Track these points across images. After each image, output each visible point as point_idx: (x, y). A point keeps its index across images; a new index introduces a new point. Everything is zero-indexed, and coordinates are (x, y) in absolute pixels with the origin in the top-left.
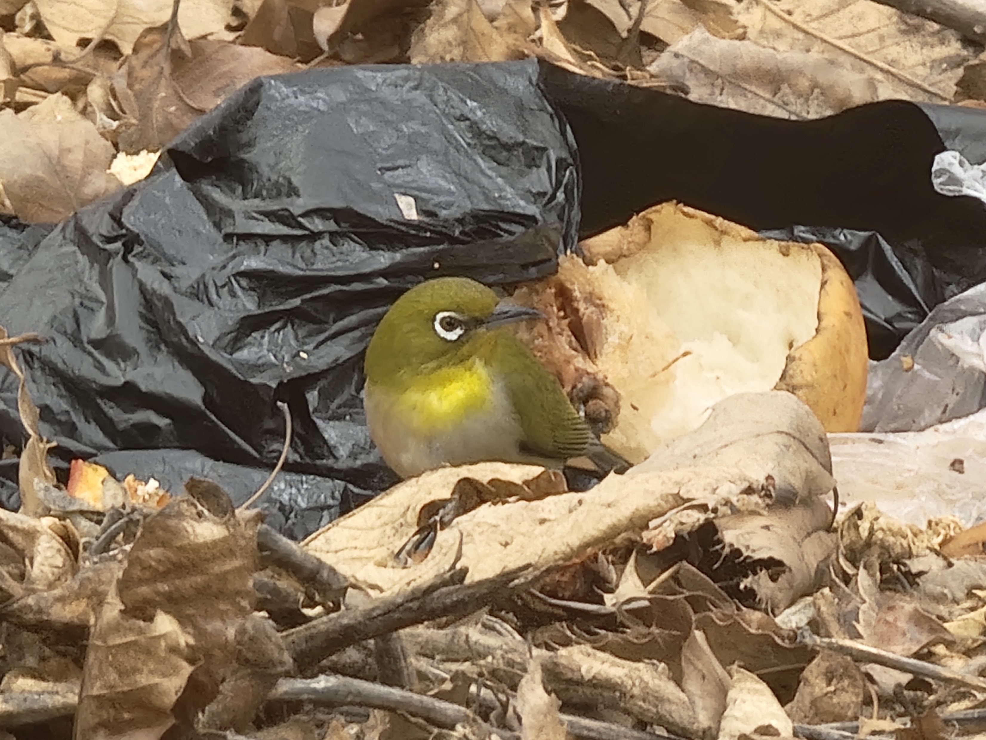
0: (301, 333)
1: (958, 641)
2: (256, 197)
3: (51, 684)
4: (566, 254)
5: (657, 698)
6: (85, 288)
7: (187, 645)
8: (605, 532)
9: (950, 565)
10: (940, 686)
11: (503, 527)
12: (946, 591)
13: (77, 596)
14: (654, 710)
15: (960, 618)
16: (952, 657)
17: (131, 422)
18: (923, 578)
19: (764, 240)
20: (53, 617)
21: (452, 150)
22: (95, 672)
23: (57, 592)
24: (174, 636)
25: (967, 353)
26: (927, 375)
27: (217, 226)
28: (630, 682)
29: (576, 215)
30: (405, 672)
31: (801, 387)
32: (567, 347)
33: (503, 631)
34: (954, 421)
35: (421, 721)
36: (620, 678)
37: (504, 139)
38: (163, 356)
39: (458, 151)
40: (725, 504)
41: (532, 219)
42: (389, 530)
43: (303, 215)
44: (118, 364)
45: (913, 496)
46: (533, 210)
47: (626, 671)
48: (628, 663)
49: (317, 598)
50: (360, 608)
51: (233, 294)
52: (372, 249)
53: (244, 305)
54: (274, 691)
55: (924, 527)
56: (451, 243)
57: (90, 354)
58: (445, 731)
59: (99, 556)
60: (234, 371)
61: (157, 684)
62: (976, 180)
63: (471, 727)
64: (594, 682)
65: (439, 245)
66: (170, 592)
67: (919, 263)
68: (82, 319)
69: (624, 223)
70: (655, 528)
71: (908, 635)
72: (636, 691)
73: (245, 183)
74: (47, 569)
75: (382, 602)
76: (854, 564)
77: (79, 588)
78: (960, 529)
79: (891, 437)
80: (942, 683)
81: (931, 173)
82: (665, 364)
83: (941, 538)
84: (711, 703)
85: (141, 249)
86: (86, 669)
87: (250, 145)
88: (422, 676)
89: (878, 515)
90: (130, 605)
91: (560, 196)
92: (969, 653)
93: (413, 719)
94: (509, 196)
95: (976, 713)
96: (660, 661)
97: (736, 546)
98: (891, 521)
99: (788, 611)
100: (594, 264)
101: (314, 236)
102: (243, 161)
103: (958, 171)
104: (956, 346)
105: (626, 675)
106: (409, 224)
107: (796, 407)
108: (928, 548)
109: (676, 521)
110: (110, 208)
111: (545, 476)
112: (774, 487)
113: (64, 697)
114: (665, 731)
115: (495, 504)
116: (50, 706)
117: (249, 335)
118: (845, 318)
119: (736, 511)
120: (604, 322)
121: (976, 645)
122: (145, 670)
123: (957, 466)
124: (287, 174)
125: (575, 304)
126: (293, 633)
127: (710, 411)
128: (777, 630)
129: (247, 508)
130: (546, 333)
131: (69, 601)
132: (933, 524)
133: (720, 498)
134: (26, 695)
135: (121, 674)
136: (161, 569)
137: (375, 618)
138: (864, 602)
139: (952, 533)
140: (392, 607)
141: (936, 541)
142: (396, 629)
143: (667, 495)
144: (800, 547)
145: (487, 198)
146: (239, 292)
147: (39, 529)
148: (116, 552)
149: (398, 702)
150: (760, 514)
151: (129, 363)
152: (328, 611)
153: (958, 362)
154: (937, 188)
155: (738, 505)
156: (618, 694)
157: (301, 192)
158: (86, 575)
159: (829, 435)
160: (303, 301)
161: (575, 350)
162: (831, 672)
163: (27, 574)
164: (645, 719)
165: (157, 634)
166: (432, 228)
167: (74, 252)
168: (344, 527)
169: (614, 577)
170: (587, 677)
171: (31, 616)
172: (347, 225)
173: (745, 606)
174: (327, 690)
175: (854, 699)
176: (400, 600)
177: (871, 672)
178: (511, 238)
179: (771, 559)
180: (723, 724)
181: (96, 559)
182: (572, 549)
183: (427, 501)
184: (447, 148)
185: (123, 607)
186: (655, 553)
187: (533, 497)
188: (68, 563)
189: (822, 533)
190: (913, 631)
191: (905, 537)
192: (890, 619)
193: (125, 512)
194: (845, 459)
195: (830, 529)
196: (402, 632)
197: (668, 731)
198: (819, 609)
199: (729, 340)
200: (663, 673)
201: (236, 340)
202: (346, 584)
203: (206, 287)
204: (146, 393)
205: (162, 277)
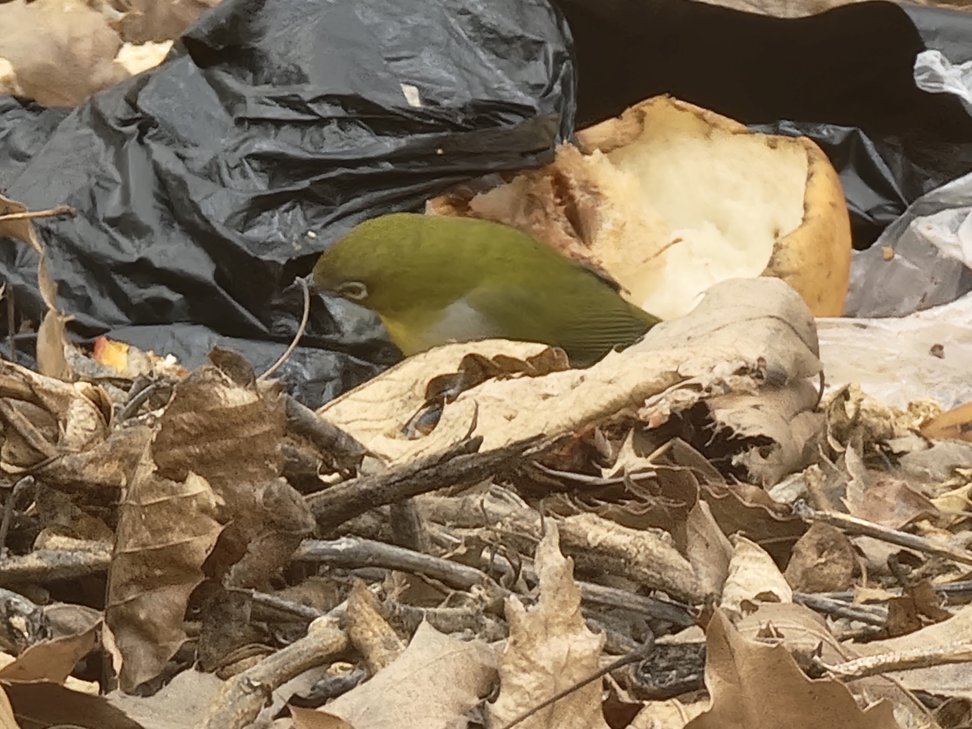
0: (310, 213)
1: (942, 517)
2: (267, 83)
3: (83, 542)
4: (562, 143)
5: (660, 564)
6: (101, 169)
7: (218, 506)
8: (606, 408)
9: (930, 446)
10: (929, 558)
11: (508, 401)
12: (927, 470)
13: (110, 459)
14: (658, 576)
15: (943, 495)
16: (936, 532)
17: (144, 297)
18: (905, 457)
19: (752, 133)
20: (86, 478)
21: (453, 43)
22: (129, 529)
23: (91, 454)
24: (205, 496)
25: (945, 244)
26: (907, 264)
27: (230, 110)
28: (635, 550)
29: (572, 107)
30: (419, 536)
31: (788, 274)
32: (563, 232)
33: (511, 500)
34: (934, 308)
35: (438, 583)
36: (624, 545)
37: (504, 33)
38: (176, 233)
39: (459, 44)
40: (719, 384)
41: (530, 109)
42: (398, 403)
43: (313, 101)
44: (132, 241)
45: (894, 379)
46: (530, 101)
47: (631, 538)
48: (632, 530)
49: (335, 465)
50: (379, 475)
51: (244, 175)
52: (378, 134)
53: (255, 186)
54: (297, 551)
55: (904, 409)
56: (453, 131)
57: (106, 232)
58: (461, 592)
59: (129, 420)
60: (246, 249)
61: (188, 543)
62: (957, 78)
63: (486, 588)
64: (600, 548)
65: (441, 132)
66: (202, 455)
67: (898, 158)
68: (98, 198)
69: (617, 115)
70: (651, 406)
71: (896, 511)
72: (640, 558)
73: (256, 70)
74: (79, 432)
75: (400, 469)
76: (842, 442)
77: (111, 450)
78: (939, 411)
79: (874, 322)
80: (931, 556)
81: (913, 70)
82: (657, 250)
83: (920, 420)
84: (713, 569)
85: (155, 131)
86: (119, 528)
87: (260, 34)
88: (436, 541)
89: (862, 397)
90: (163, 467)
91: (557, 88)
92: (952, 529)
93: (430, 581)
94: (508, 87)
95: (962, 585)
96: (664, 530)
97: (728, 424)
98: (874, 403)
99: (778, 487)
100: (590, 154)
101: (323, 122)
102: (254, 49)
103: (939, 69)
104: (935, 237)
105: (631, 543)
106: (413, 111)
107: (785, 292)
108: (909, 429)
109: (672, 400)
110: (125, 92)
111: (548, 353)
112: (764, 367)
113: (95, 554)
114: (667, 596)
115: (500, 379)
116: (82, 563)
117: (260, 215)
118: (830, 208)
119: (729, 392)
120: (599, 209)
121: (958, 521)
122: (177, 529)
123: (938, 351)
124: (297, 63)
125: (571, 191)
126: (313, 498)
127: (702, 296)
128: (771, 502)
129: (266, 379)
130: (543, 219)
131: (101, 463)
132: (914, 407)
133: (714, 378)
134: (60, 552)
135: (153, 533)
136: (193, 432)
137: (391, 484)
138: (851, 479)
139: (931, 416)
140: (409, 474)
141: (916, 423)
142: (411, 496)
143: (666, 372)
144: (788, 424)
145: (487, 89)
146: (251, 174)
147: (72, 393)
148: (145, 417)
149: (415, 564)
150: (750, 394)
151: (142, 240)
152: (345, 478)
153: (937, 252)
154: (919, 85)
155: (731, 385)
156: (623, 561)
157: (311, 79)
158: (117, 438)
159: (817, 320)
160: (312, 183)
161: (571, 235)
162: (822, 545)
163: (60, 437)
164: (649, 585)
165: (189, 494)
166: (436, 116)
167: (91, 135)
168: (354, 399)
169: (611, 451)
170: (594, 544)
171: (65, 476)
172: (354, 111)
173: (740, 480)
174: (347, 552)
175: (843, 570)
176: (417, 467)
177: (860, 545)
178: (511, 127)
179: (761, 436)
180: (725, 590)
181: (125, 423)
182: (574, 424)
183: (435, 376)
184: (449, 40)
185: (156, 469)
186: (651, 429)
187: (537, 372)
188: (100, 427)
189: (809, 414)
190: (900, 506)
191: (887, 418)
192: (879, 494)
193: (152, 379)
194: (830, 343)
195: (816, 409)
196: (417, 498)
197: (671, 596)
198: (809, 485)
199: (718, 228)
200: (666, 541)
201: (247, 219)
202: (363, 452)
203: (219, 168)
204: (157, 269)
205: (176, 158)
